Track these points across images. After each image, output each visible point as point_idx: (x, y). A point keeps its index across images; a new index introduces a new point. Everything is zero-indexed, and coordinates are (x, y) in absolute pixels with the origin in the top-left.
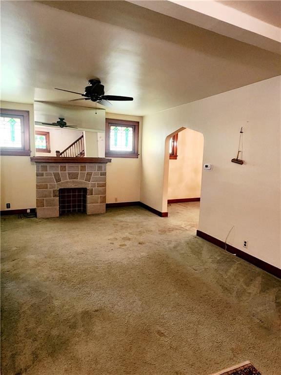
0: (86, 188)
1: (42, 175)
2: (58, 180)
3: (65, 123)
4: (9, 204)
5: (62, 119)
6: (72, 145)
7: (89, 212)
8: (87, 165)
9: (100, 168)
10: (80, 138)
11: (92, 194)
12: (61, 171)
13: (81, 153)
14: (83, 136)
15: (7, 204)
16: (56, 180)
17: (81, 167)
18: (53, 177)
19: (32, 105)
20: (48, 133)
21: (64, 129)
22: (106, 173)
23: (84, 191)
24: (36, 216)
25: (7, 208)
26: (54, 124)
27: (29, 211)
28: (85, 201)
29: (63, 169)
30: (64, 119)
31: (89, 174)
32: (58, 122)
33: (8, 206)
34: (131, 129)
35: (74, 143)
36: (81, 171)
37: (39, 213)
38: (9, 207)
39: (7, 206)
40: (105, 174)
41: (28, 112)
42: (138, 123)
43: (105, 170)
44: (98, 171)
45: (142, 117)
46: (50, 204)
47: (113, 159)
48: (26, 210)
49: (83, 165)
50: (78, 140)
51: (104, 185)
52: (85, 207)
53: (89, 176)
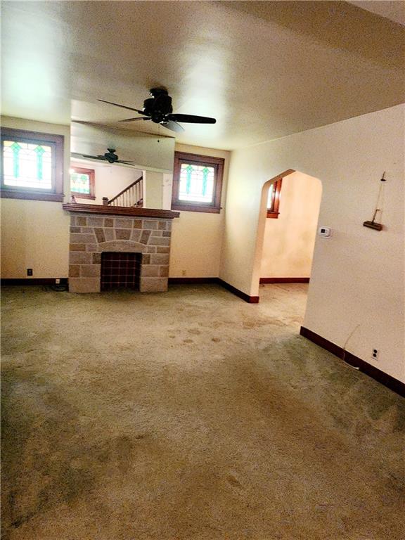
0: (141, 254)
1: (78, 230)
2: (102, 240)
3: (117, 157)
4: (31, 270)
5: (112, 151)
7: (143, 289)
8: (143, 220)
9: (162, 225)
10: (138, 181)
11: (149, 263)
12: (106, 226)
13: (138, 202)
14: (142, 178)
15: (28, 270)
16: (98, 240)
17: (135, 221)
18: (94, 234)
19: (69, 127)
20: (93, 171)
21: (115, 165)
22: (170, 233)
23: (138, 256)
24: (67, 289)
25: (28, 275)
26: (100, 158)
27: (58, 281)
28: (138, 272)
29: (109, 223)
30: (114, 151)
31: (146, 234)
32: (106, 154)
33: (30, 272)
34: (212, 170)
35: (128, 188)
36: (135, 227)
37: (72, 285)
38: (32, 275)
39: (28, 272)
40: (169, 234)
41: (62, 137)
42: (223, 160)
43: (170, 228)
44: (159, 229)
45: (229, 152)
46: (88, 273)
47: (183, 214)
48: (54, 280)
49: (138, 219)
50: (135, 183)
51: (168, 251)
52: (138, 280)
53: (145, 236)
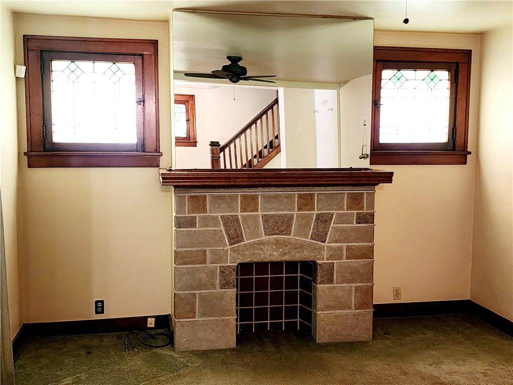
0: (314, 262)
1: (191, 223)
2: (236, 238)
3: (244, 70)
4: (102, 302)
6: (249, 126)
7: (322, 336)
8: (316, 192)
9: (356, 201)
10: (271, 107)
11: (331, 281)
12: (244, 210)
14: (276, 101)
15: (97, 302)
16: (230, 238)
17: (300, 196)
18: (222, 228)
20: (192, 97)
22: (372, 215)
23: (309, 267)
24: (170, 340)
25: (97, 312)
26: (214, 75)
27: (151, 323)
28: (308, 300)
29: (250, 204)
31: (324, 220)
32: (225, 68)
33: (100, 307)
34: (443, 75)
35: (254, 122)
36: (299, 209)
37: (183, 335)
38: (102, 312)
39: (97, 307)
40: (368, 219)
42: (469, 53)
43: (371, 204)
44: (350, 208)
45: (481, 36)
46: (211, 307)
47: (399, 171)
48: (146, 318)
49: (305, 191)
50: (265, 112)
51: (368, 253)
52: (308, 316)
53: (321, 225)
